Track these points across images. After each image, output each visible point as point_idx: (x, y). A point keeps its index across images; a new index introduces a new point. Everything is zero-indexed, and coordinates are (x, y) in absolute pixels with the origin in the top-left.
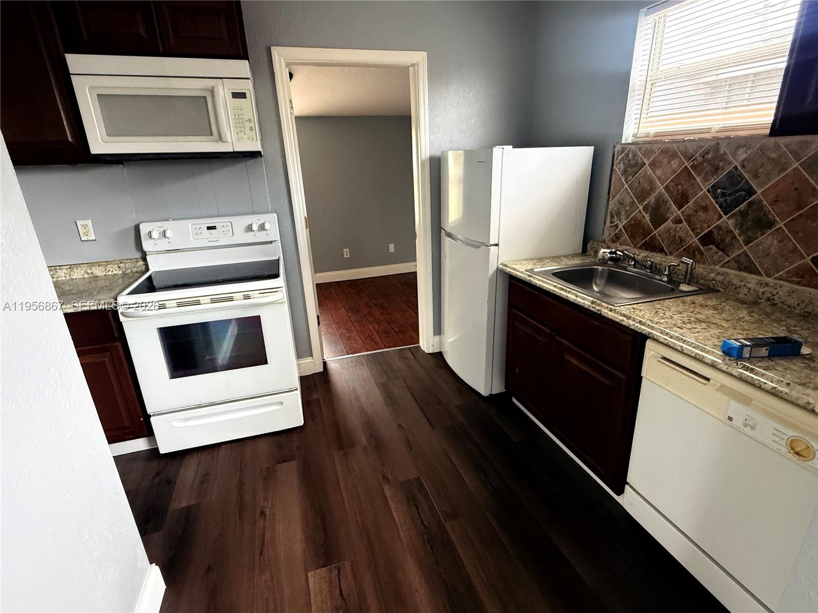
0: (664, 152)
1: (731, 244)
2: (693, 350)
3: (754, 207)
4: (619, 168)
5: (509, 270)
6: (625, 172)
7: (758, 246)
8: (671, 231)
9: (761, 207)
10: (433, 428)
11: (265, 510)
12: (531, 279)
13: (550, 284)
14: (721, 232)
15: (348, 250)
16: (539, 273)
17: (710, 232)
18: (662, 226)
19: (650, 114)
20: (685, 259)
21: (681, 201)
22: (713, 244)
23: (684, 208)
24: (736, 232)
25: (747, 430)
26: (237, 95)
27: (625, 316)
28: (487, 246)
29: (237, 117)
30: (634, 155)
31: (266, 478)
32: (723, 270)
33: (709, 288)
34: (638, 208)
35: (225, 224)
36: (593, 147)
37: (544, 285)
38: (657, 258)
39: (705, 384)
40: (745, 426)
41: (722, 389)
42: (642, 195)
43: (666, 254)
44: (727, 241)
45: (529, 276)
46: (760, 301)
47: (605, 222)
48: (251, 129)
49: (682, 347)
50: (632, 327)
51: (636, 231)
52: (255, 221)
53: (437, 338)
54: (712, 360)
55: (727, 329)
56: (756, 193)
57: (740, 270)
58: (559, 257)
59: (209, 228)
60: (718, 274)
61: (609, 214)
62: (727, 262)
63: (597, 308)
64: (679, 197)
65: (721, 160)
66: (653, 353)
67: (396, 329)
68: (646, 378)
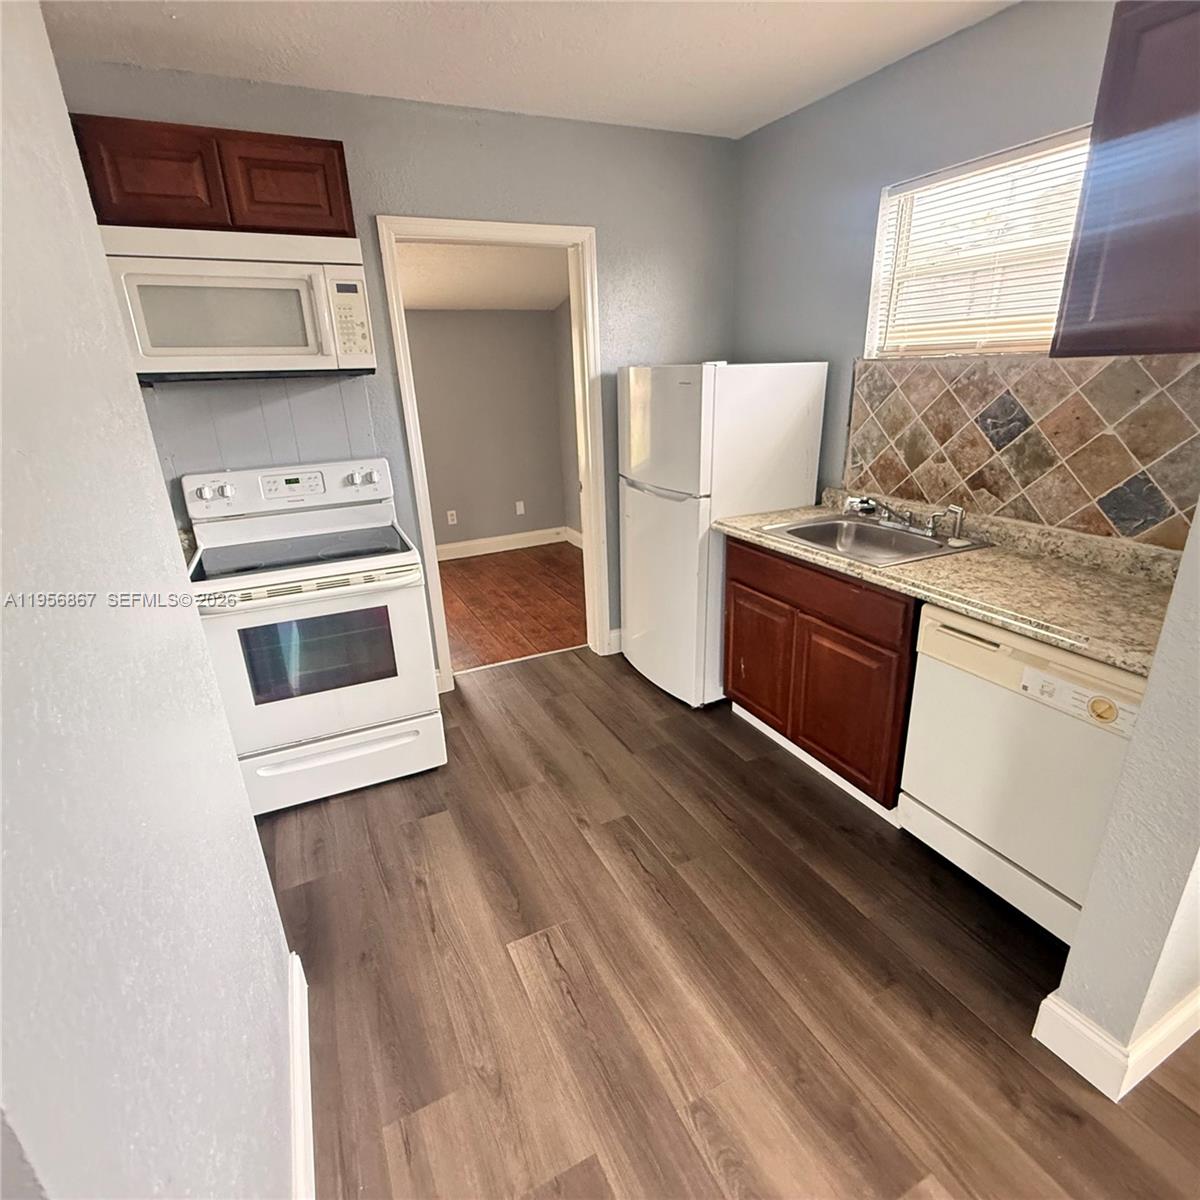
0: (920, 371)
1: (1006, 487)
2: (980, 611)
3: (1031, 440)
4: (862, 391)
5: (727, 529)
6: (870, 396)
7: (1037, 487)
8: (932, 472)
9: (1039, 442)
10: (632, 753)
11: (423, 876)
12: (762, 540)
13: (789, 545)
14: (993, 472)
15: (454, 512)
16: (768, 532)
17: (981, 473)
18: (921, 466)
19: (897, 322)
20: (952, 507)
21: (944, 435)
22: (983, 487)
23: (946, 444)
24: (1012, 471)
25: (1045, 698)
26: (343, 288)
27: (893, 578)
28: (695, 498)
29: (344, 319)
30: (882, 375)
31: (411, 837)
32: (999, 518)
33: (983, 542)
34: (889, 443)
35: (313, 475)
36: (826, 364)
37: (781, 546)
38: (916, 507)
39: (994, 651)
40: (1042, 693)
41: (1016, 653)
42: (894, 427)
43: (927, 502)
44: (1001, 484)
45: (758, 536)
46: (1042, 554)
47: (845, 463)
48: (364, 336)
49: (966, 609)
50: (904, 591)
51: (886, 471)
52: (358, 469)
53: (615, 633)
54: (1003, 621)
55: (1011, 587)
56: (1033, 423)
57: (1018, 518)
58: (788, 511)
59: (288, 482)
60: (992, 524)
61: (850, 451)
62: (1002, 509)
63: (857, 571)
64: (940, 429)
65: (991, 383)
66: (930, 621)
67: (548, 626)
68: (923, 653)
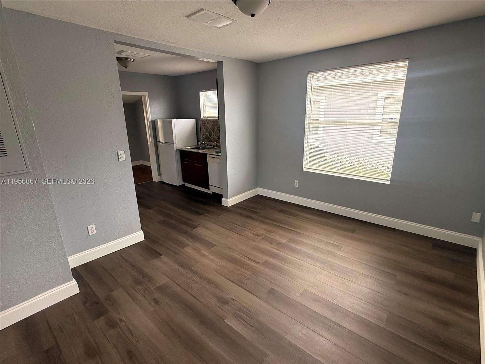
4: (201, 124)
5: (179, 149)
6: (203, 125)
28: (173, 143)
30: (204, 121)
34: (207, 133)
36: (195, 119)
42: (207, 130)
50: (204, 153)
51: (207, 138)
53: (159, 176)
58: (192, 145)
61: (201, 135)
66: (208, 156)
68: (209, 162)
